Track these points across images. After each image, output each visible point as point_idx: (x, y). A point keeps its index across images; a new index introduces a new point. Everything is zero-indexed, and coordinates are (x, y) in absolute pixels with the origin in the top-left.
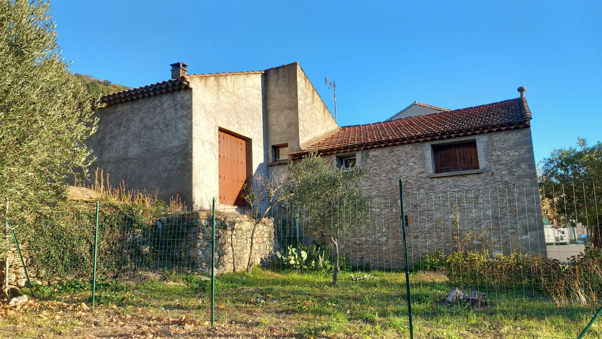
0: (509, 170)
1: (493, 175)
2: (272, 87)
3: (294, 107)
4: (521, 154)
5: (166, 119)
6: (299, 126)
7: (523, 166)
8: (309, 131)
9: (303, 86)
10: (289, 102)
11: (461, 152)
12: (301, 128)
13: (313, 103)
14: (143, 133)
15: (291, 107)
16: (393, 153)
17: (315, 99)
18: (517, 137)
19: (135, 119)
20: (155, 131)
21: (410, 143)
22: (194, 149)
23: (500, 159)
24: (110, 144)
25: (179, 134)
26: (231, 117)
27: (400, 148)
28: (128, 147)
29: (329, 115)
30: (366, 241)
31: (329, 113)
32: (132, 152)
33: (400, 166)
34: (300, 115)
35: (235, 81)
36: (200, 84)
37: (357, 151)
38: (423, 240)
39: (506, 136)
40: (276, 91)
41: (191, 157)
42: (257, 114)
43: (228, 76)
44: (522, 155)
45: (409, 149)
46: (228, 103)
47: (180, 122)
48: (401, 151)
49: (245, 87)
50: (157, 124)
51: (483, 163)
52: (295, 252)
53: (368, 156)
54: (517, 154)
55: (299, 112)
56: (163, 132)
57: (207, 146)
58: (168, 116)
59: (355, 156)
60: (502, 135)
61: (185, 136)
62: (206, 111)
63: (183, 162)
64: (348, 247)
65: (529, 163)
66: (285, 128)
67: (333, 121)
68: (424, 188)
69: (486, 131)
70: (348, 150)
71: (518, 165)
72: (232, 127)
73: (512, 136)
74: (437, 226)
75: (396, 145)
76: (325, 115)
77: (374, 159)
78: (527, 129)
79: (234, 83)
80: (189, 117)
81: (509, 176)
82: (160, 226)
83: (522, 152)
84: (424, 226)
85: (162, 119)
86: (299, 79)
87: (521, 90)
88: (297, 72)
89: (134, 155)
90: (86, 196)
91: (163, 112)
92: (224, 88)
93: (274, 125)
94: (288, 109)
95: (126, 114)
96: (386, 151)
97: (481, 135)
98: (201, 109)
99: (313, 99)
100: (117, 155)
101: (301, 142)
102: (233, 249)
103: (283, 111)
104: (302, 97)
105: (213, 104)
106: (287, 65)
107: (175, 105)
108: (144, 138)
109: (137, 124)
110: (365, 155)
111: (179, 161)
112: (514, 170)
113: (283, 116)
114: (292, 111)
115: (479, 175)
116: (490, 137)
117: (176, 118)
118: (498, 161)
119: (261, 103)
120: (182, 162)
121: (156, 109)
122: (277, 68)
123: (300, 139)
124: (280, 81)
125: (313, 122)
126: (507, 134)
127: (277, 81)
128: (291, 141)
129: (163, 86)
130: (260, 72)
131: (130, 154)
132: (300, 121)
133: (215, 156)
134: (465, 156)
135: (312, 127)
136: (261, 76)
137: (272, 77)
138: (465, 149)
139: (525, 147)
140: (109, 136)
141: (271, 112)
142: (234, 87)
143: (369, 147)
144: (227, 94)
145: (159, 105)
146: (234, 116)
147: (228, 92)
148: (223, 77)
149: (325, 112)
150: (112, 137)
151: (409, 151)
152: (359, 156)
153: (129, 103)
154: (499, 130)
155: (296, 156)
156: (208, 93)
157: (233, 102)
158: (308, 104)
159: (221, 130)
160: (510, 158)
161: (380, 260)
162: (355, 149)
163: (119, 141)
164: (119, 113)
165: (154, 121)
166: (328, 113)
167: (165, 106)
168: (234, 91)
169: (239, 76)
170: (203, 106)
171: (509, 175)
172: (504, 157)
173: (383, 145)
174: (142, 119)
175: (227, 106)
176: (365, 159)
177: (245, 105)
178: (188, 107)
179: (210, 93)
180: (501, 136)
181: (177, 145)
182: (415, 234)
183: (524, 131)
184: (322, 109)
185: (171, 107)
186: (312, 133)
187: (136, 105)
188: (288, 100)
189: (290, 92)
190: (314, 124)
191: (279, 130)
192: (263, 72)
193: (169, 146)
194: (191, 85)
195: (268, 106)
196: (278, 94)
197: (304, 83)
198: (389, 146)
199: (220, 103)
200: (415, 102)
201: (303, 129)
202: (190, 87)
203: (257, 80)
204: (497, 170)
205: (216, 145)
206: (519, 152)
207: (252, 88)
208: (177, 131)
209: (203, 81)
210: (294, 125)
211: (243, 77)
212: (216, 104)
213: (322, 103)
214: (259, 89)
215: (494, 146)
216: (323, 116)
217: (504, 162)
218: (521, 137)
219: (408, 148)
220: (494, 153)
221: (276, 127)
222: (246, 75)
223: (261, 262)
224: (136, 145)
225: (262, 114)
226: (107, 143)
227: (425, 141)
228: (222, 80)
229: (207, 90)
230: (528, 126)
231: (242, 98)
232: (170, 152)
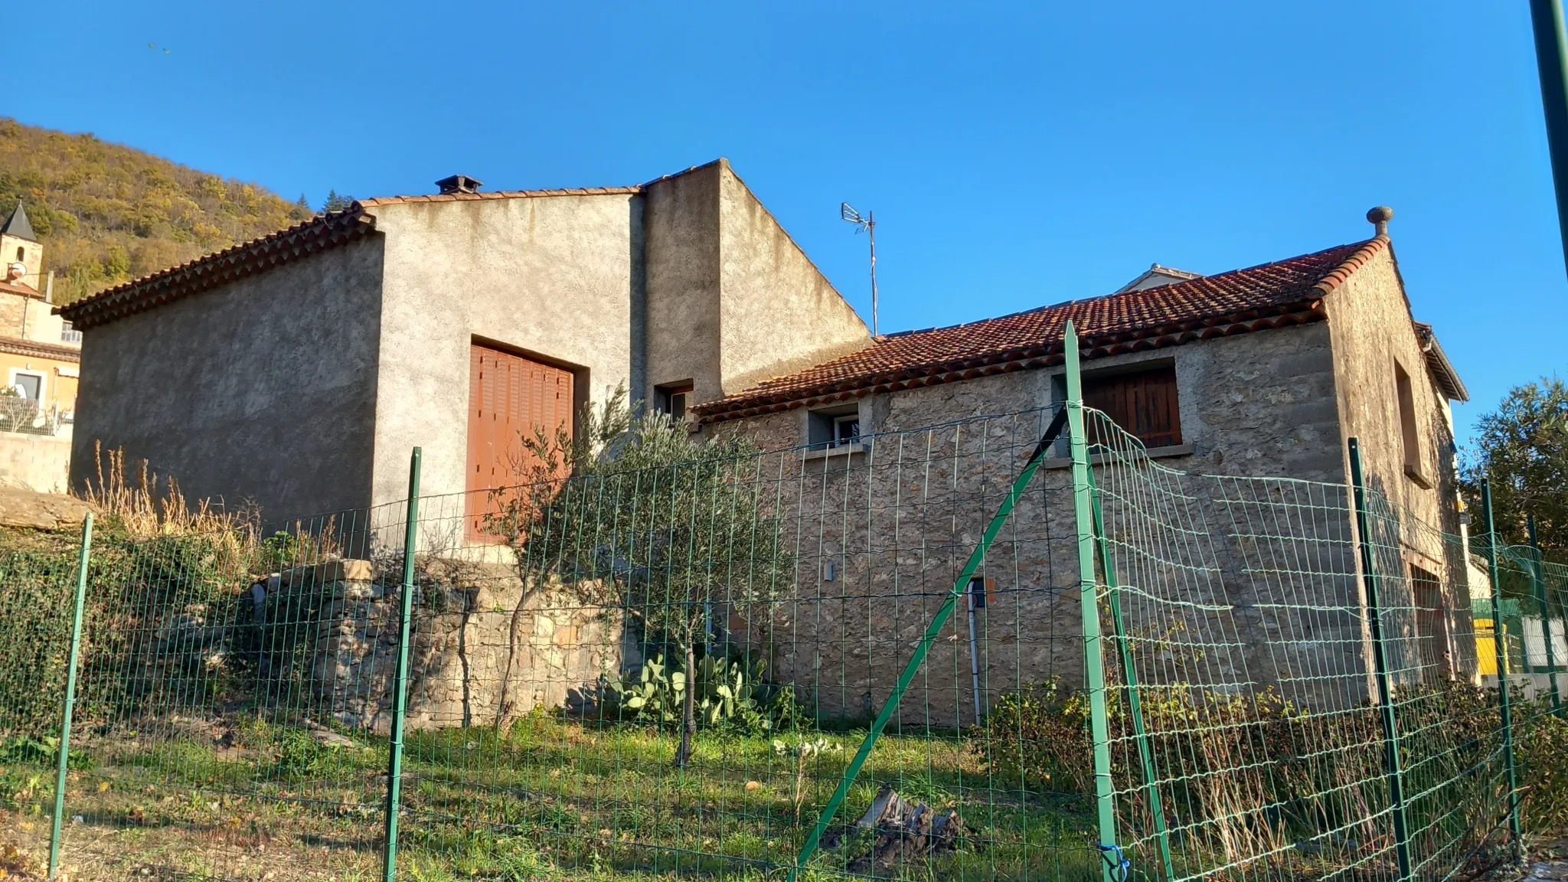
0: (1265, 446)
1: (1220, 461)
2: (660, 229)
3: (710, 282)
4: (1300, 397)
5: (327, 316)
6: (723, 332)
7: (1307, 434)
8: (760, 346)
9: (739, 223)
10: (699, 268)
11: (1142, 395)
12: (727, 335)
13: (777, 269)
14: (277, 355)
15: (703, 282)
16: (953, 402)
17: (785, 260)
18: (1291, 349)
19: (264, 318)
20: (301, 349)
21: (996, 372)
22: (380, 393)
23: (1239, 413)
24: (210, 385)
25: (350, 355)
26: (518, 309)
27: (972, 387)
28: (246, 392)
29: (834, 304)
30: (877, 646)
31: (836, 297)
32: (253, 404)
33: (970, 439)
34: (727, 302)
35: (537, 213)
36: (413, 221)
37: (861, 396)
38: (1025, 648)
39: (1258, 348)
40: (670, 240)
41: (372, 415)
42: (612, 301)
43: (512, 202)
44: (1302, 402)
45: (993, 391)
46: (510, 273)
47: (354, 323)
48: (973, 395)
49: (571, 228)
50: (308, 330)
51: (1191, 427)
52: (661, 674)
53: (888, 409)
54: (1289, 398)
55: (723, 293)
56: (317, 352)
57: (429, 387)
58: (332, 308)
59: (857, 413)
60: (1247, 344)
61: (363, 360)
62: (429, 293)
63: (356, 429)
64: (832, 664)
65: (1323, 425)
66: (688, 338)
67: (850, 320)
68: (1030, 499)
69: (1200, 334)
70: (837, 395)
71: (1291, 430)
72: (521, 334)
73: (1276, 345)
74: (1063, 608)
75: (959, 378)
76: (819, 301)
77: (903, 418)
78: (1319, 324)
79: (532, 220)
80: (374, 308)
81: (1264, 464)
82: (259, 596)
83: (1305, 391)
84: (1029, 608)
85: (319, 317)
86: (725, 205)
87: (1376, 216)
88: (722, 185)
89: (255, 413)
90: (46, 515)
91: (320, 300)
92: (497, 233)
93: (662, 330)
94: (697, 288)
95: (247, 306)
96: (936, 395)
97: (1190, 345)
98: (411, 288)
99: (777, 260)
100: (221, 414)
101: (726, 376)
102: (465, 665)
103: (683, 293)
104: (736, 254)
105: (454, 275)
106: (697, 169)
107: (347, 279)
108: (279, 368)
109: (267, 333)
110: (880, 409)
111: (347, 427)
112: (1280, 445)
113: (683, 307)
114: (705, 293)
115: (1181, 462)
116: (1215, 349)
117: (347, 313)
118: (1235, 421)
119: (627, 273)
120: (353, 429)
121: (306, 290)
122: (674, 178)
123: (723, 366)
124: (678, 213)
125: (774, 321)
126: (1261, 342)
127: (672, 213)
128: (700, 374)
129: (317, 231)
130: (625, 190)
131: (249, 411)
132: (724, 318)
133: (455, 412)
134: (1151, 407)
135: (768, 334)
136: (630, 200)
137: (662, 203)
138: (1152, 387)
139: (1312, 379)
140: (209, 362)
141: (657, 296)
142: (532, 229)
143: (888, 385)
144: (507, 248)
145: (313, 280)
146: (527, 306)
147: (510, 242)
148: (493, 204)
149: (819, 294)
150: (215, 368)
151: (994, 396)
152: (865, 412)
153: (254, 278)
154: (1238, 331)
155: (710, 413)
156: (439, 245)
157: (525, 269)
158: (759, 274)
159: (478, 341)
160: (1269, 410)
161: (912, 700)
162: (854, 392)
163: (228, 378)
164: (232, 306)
165: (302, 323)
166: (831, 297)
167: (327, 281)
168: (531, 241)
169: (548, 201)
170: (422, 280)
171: (1266, 460)
172: (1253, 408)
173: (924, 380)
174: (278, 318)
175: (505, 279)
176: (880, 418)
177: (570, 277)
178: (373, 282)
179: (447, 246)
180: (1244, 347)
181: (346, 383)
182: (1003, 631)
183: (1311, 332)
184: (811, 286)
185: (339, 283)
186: (771, 350)
187: (267, 283)
188: (696, 261)
189: (701, 239)
190: (780, 325)
191: (674, 343)
192: (636, 191)
193: (328, 386)
194: (380, 226)
195: (650, 281)
196: (674, 248)
197: (747, 216)
198: (940, 382)
199: (481, 272)
200: (1154, 266)
201: (735, 341)
202: (377, 228)
203: (618, 212)
204: (1230, 446)
205: (461, 382)
206: (1294, 394)
207: (596, 234)
208: (347, 348)
209: (424, 214)
210: (709, 329)
211: (564, 202)
212: (466, 274)
213: (810, 271)
214: (621, 235)
215: (1224, 378)
216: (812, 305)
217: (1251, 424)
218: (1302, 347)
219: (992, 386)
220: (1224, 397)
221: (666, 336)
222: (576, 200)
223: (568, 701)
224: (262, 386)
225: (629, 301)
226: (203, 382)
227: (1036, 366)
228: (491, 213)
229: (435, 237)
230: (1320, 317)
231: (562, 260)
232: (330, 403)
